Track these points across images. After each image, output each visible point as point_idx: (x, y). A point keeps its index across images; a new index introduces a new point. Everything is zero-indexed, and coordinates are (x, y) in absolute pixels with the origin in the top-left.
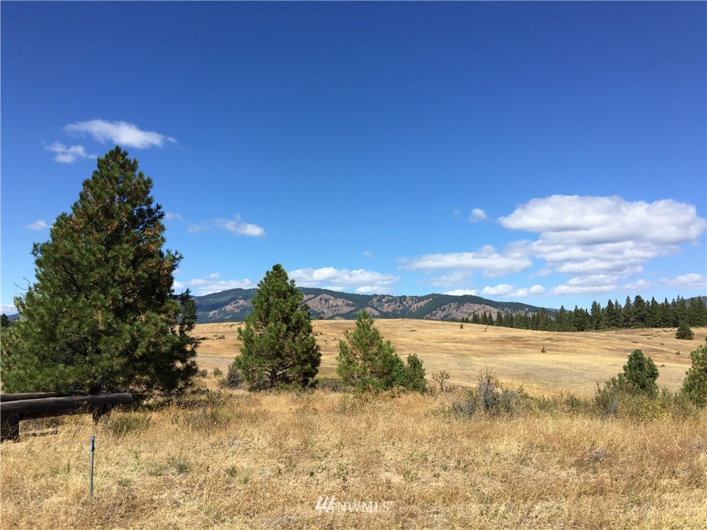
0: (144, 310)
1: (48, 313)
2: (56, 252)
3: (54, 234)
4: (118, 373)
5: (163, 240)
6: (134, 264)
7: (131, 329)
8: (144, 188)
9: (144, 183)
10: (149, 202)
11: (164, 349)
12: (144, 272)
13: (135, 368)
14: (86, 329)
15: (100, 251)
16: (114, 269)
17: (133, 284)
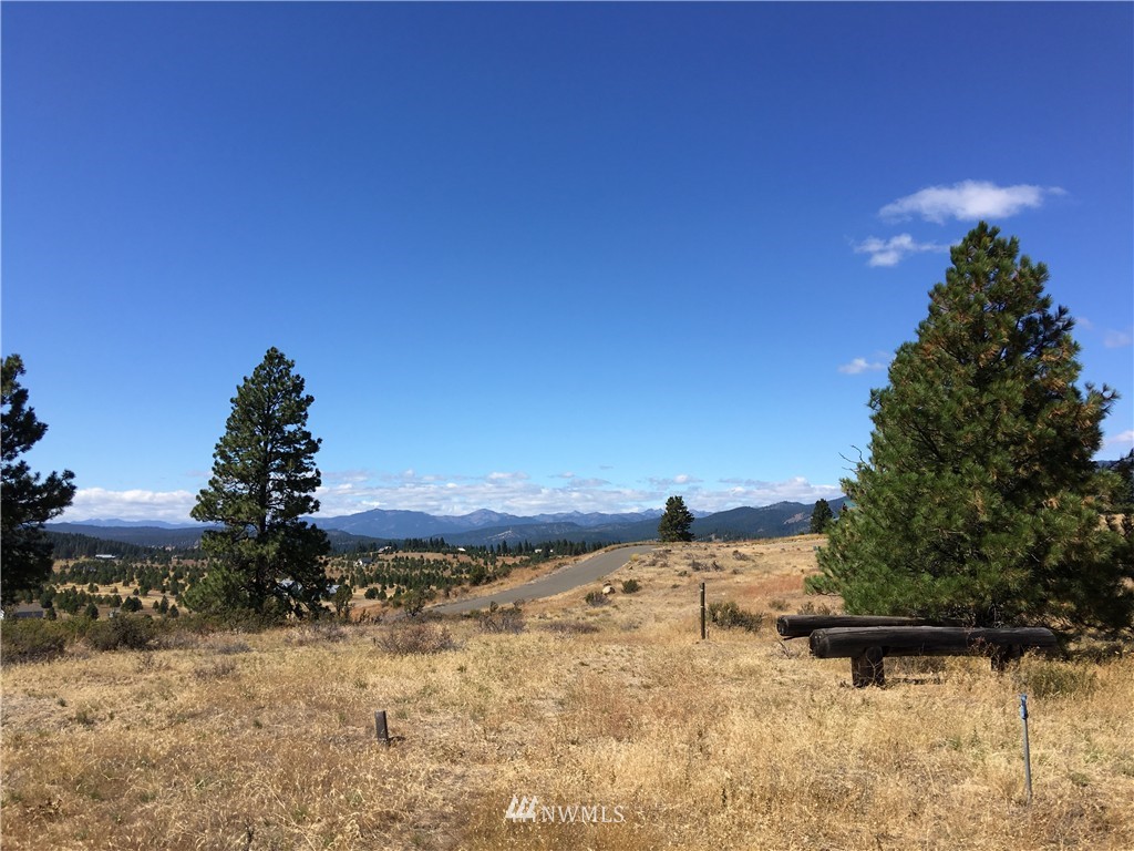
0: (1054, 491)
1: (898, 497)
2: (903, 401)
3: (894, 375)
4: (1018, 595)
5: (1077, 368)
6: (1029, 411)
7: (1034, 522)
8: (1034, 283)
9: (1032, 273)
10: (1045, 304)
11: (1098, 557)
12: (1049, 426)
13: (1046, 588)
14: (960, 522)
15: (969, 395)
16: (994, 424)
17: (1031, 447)
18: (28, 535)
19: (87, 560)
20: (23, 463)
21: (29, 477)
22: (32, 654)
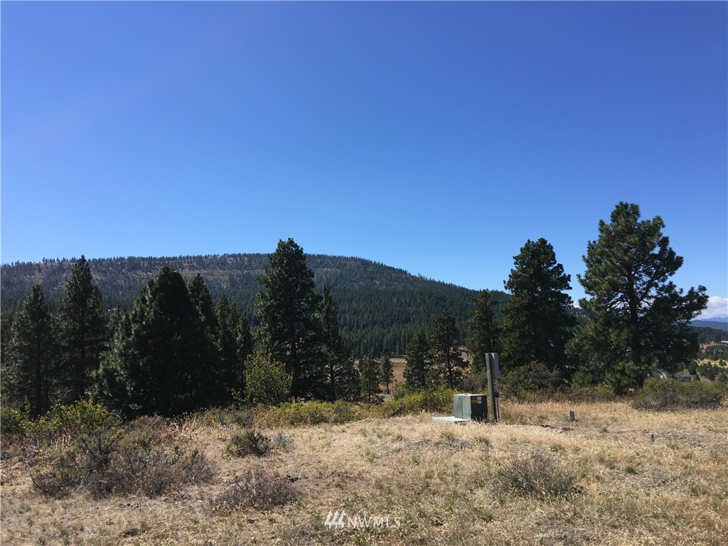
18: (681, 328)
19: (715, 344)
20: (671, 283)
21: (676, 292)
22: (702, 403)
